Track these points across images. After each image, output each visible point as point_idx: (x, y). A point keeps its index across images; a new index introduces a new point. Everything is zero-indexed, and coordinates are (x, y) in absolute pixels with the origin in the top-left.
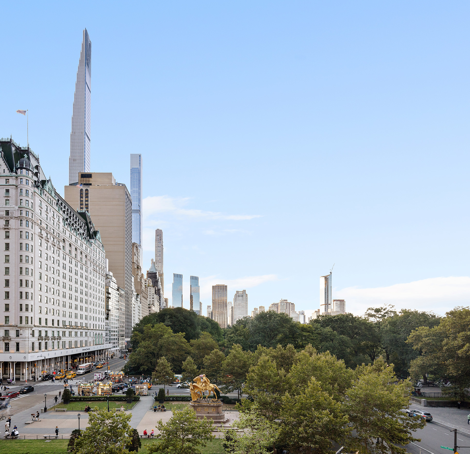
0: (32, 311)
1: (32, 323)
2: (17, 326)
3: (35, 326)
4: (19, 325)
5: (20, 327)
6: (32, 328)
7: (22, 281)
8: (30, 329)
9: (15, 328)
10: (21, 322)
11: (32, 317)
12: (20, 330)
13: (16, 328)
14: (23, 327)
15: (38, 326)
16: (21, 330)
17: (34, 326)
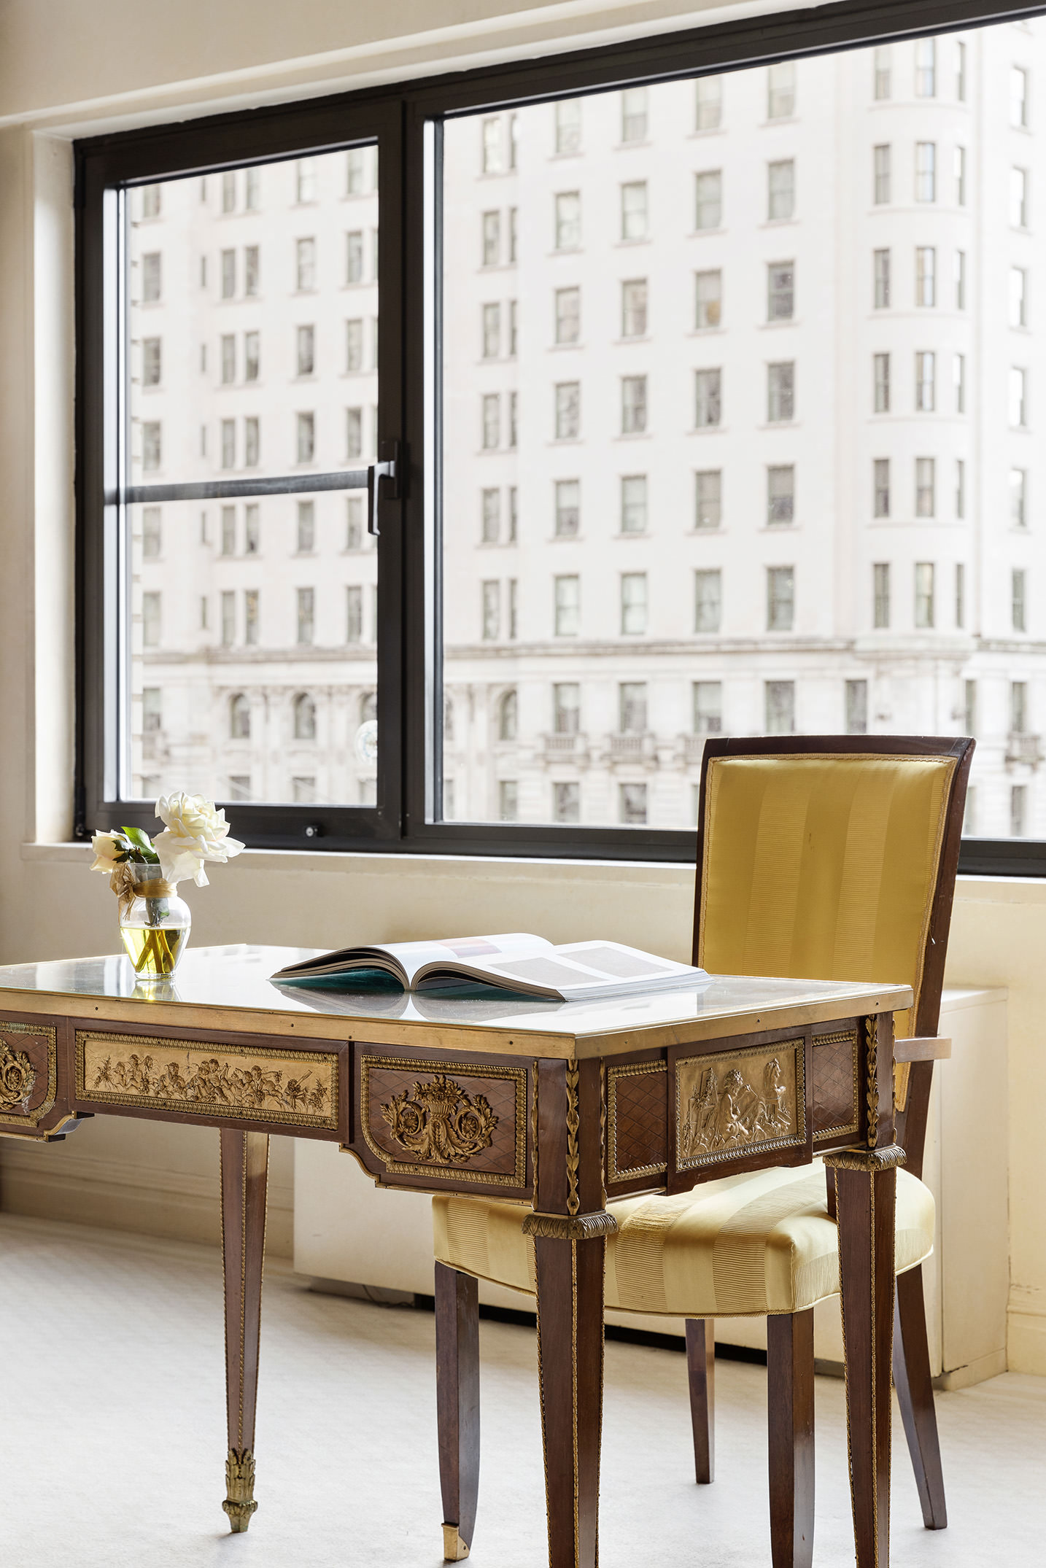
0: (960, 512)
1: (959, 621)
2: (850, 647)
3: (984, 645)
4: (868, 639)
5: (877, 658)
6: (958, 658)
7: (886, 265)
8: (945, 668)
9: (835, 660)
10: (882, 615)
11: (959, 568)
12: (879, 675)
13: (847, 659)
14: (898, 657)
15: (1005, 647)
16: (885, 683)
17: (973, 644)
